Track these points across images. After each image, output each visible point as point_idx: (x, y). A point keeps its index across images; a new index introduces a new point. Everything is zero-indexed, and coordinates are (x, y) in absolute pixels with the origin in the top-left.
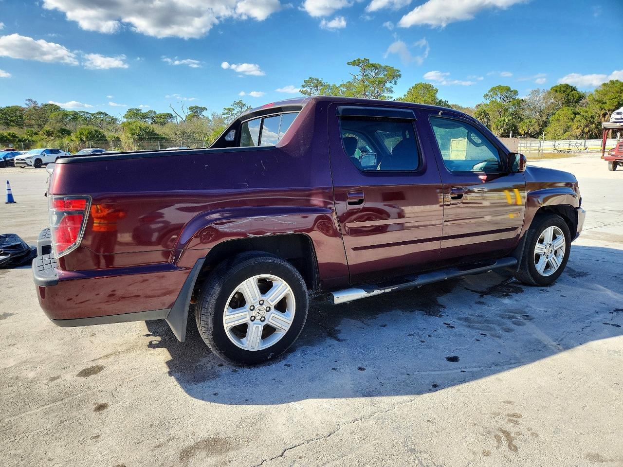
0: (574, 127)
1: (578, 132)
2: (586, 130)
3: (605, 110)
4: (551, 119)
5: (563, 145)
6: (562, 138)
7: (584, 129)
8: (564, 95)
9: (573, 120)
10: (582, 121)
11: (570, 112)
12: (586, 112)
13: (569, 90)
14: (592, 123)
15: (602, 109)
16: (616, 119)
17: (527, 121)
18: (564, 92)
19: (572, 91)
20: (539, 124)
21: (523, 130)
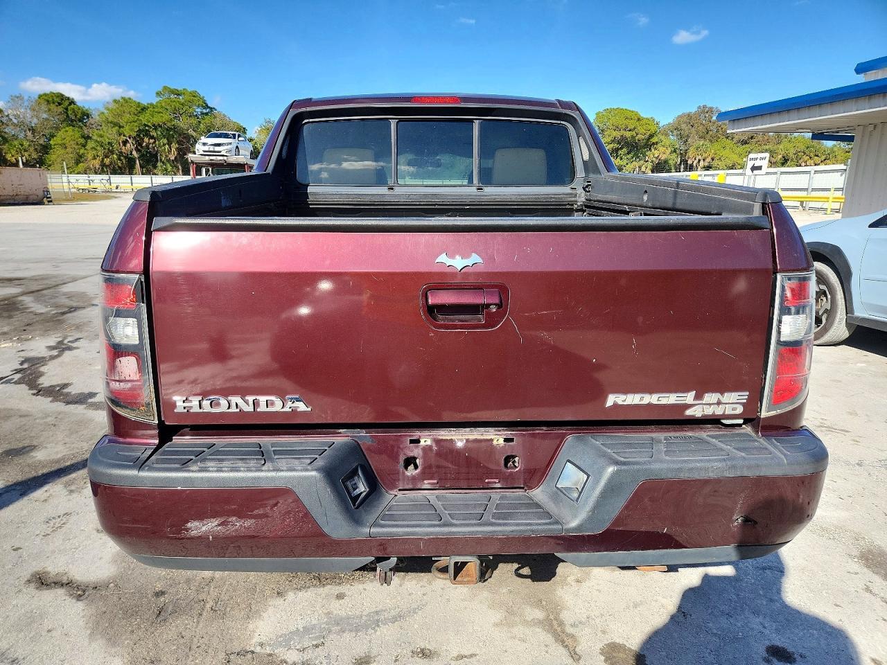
0: (90, 156)
1: (97, 163)
2: (107, 161)
3: (124, 136)
4: (51, 142)
5: (80, 181)
6: (76, 172)
7: (103, 159)
8: (60, 109)
9: (84, 146)
10: (99, 148)
11: (78, 135)
12: (101, 136)
13: (67, 103)
14: (112, 152)
15: (120, 135)
16: (204, 151)
17: (16, 143)
18: (60, 104)
19: (70, 104)
20: (36, 149)
21: (13, 156)
